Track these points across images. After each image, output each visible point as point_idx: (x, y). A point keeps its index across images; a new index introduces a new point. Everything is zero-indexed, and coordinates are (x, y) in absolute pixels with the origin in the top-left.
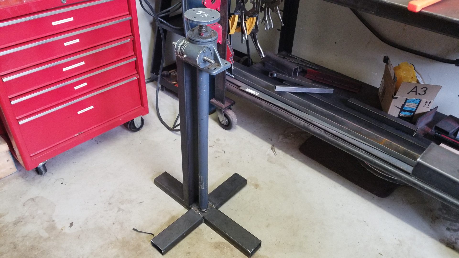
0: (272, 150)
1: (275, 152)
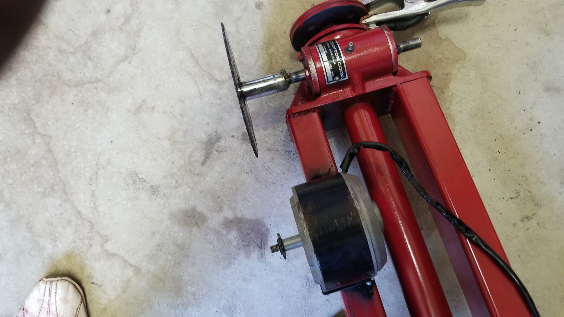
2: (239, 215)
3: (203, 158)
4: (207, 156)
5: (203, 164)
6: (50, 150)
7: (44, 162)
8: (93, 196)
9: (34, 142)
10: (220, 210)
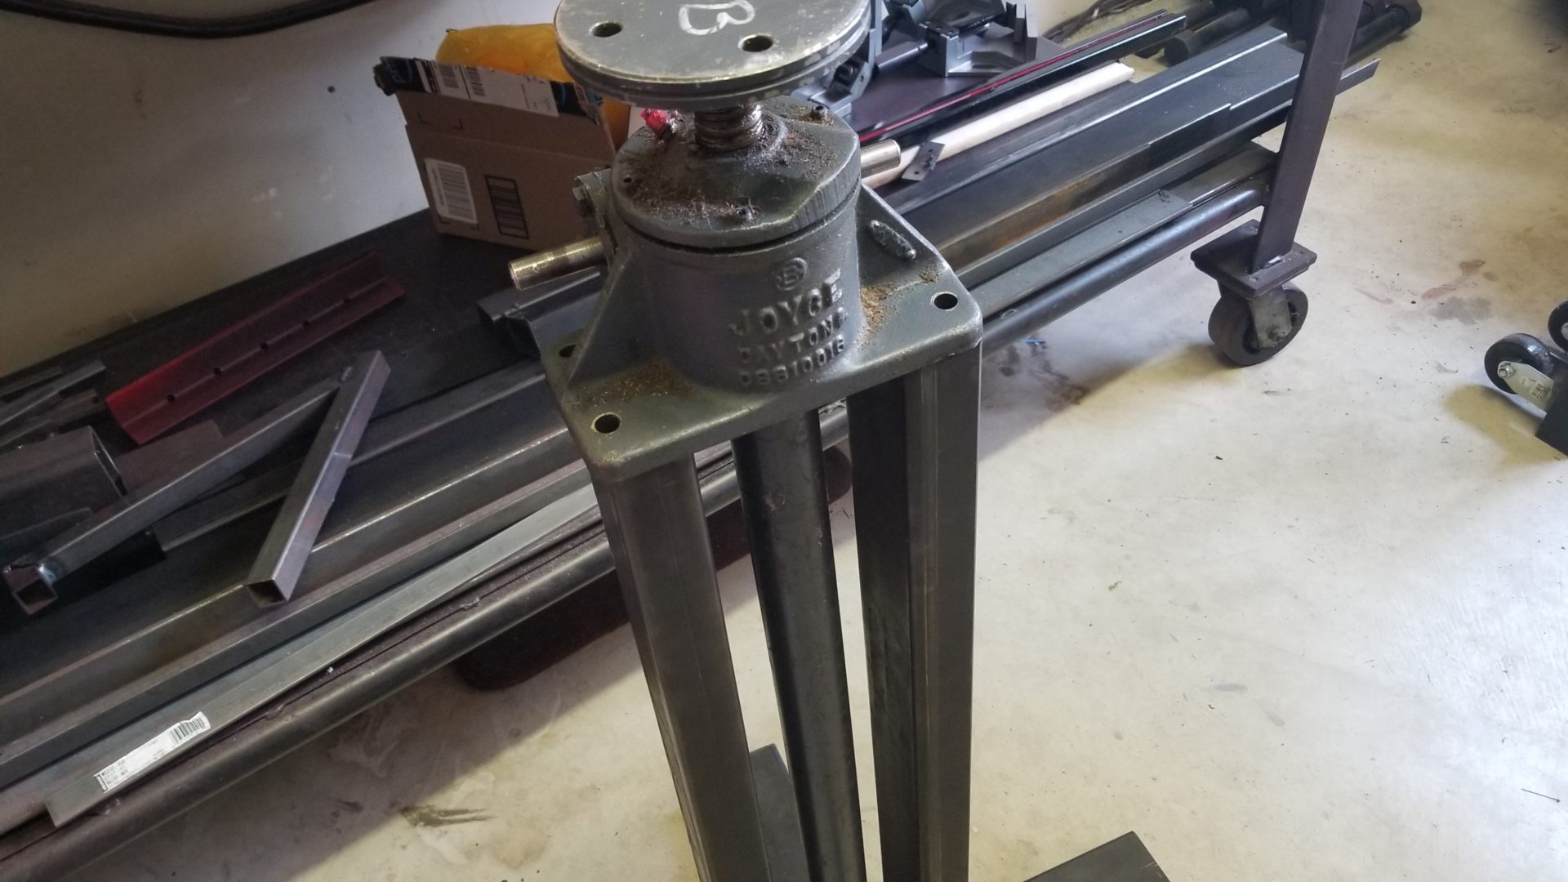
0: (443, 828)
1: (465, 811)
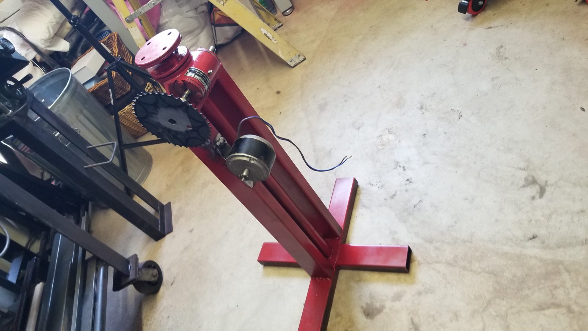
2: (382, 314)
3: (414, 320)
4: (413, 323)
5: (412, 319)
6: (471, 271)
7: (469, 265)
8: (439, 272)
9: (480, 268)
10: (390, 309)
